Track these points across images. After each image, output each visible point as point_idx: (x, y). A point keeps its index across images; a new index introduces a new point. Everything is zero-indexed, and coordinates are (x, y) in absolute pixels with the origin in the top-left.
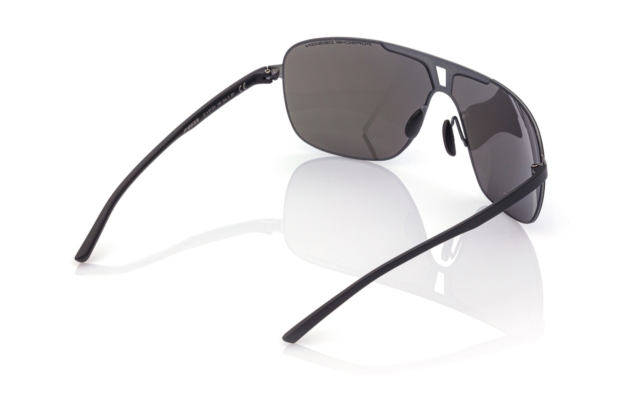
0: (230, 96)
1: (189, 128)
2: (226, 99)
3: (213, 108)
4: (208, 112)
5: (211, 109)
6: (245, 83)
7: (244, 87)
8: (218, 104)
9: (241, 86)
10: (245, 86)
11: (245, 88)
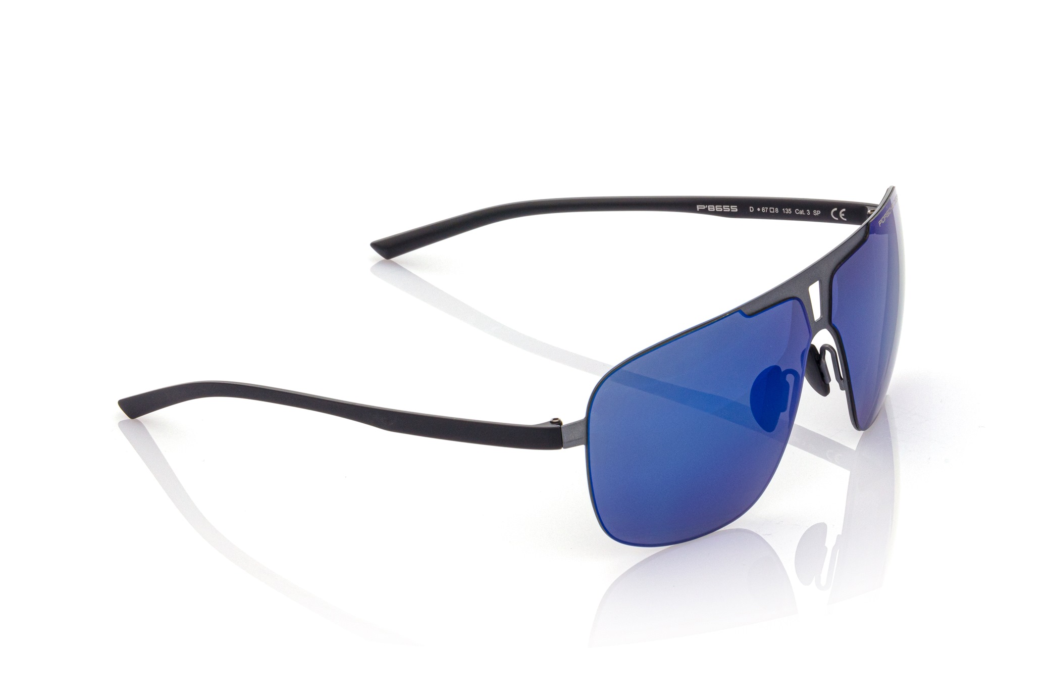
0: (812, 212)
1: (711, 208)
2: (802, 212)
3: (772, 210)
4: (761, 209)
5: (768, 210)
6: (844, 210)
7: (841, 215)
8: (785, 211)
9: (836, 209)
10: (843, 215)
11: (843, 216)
